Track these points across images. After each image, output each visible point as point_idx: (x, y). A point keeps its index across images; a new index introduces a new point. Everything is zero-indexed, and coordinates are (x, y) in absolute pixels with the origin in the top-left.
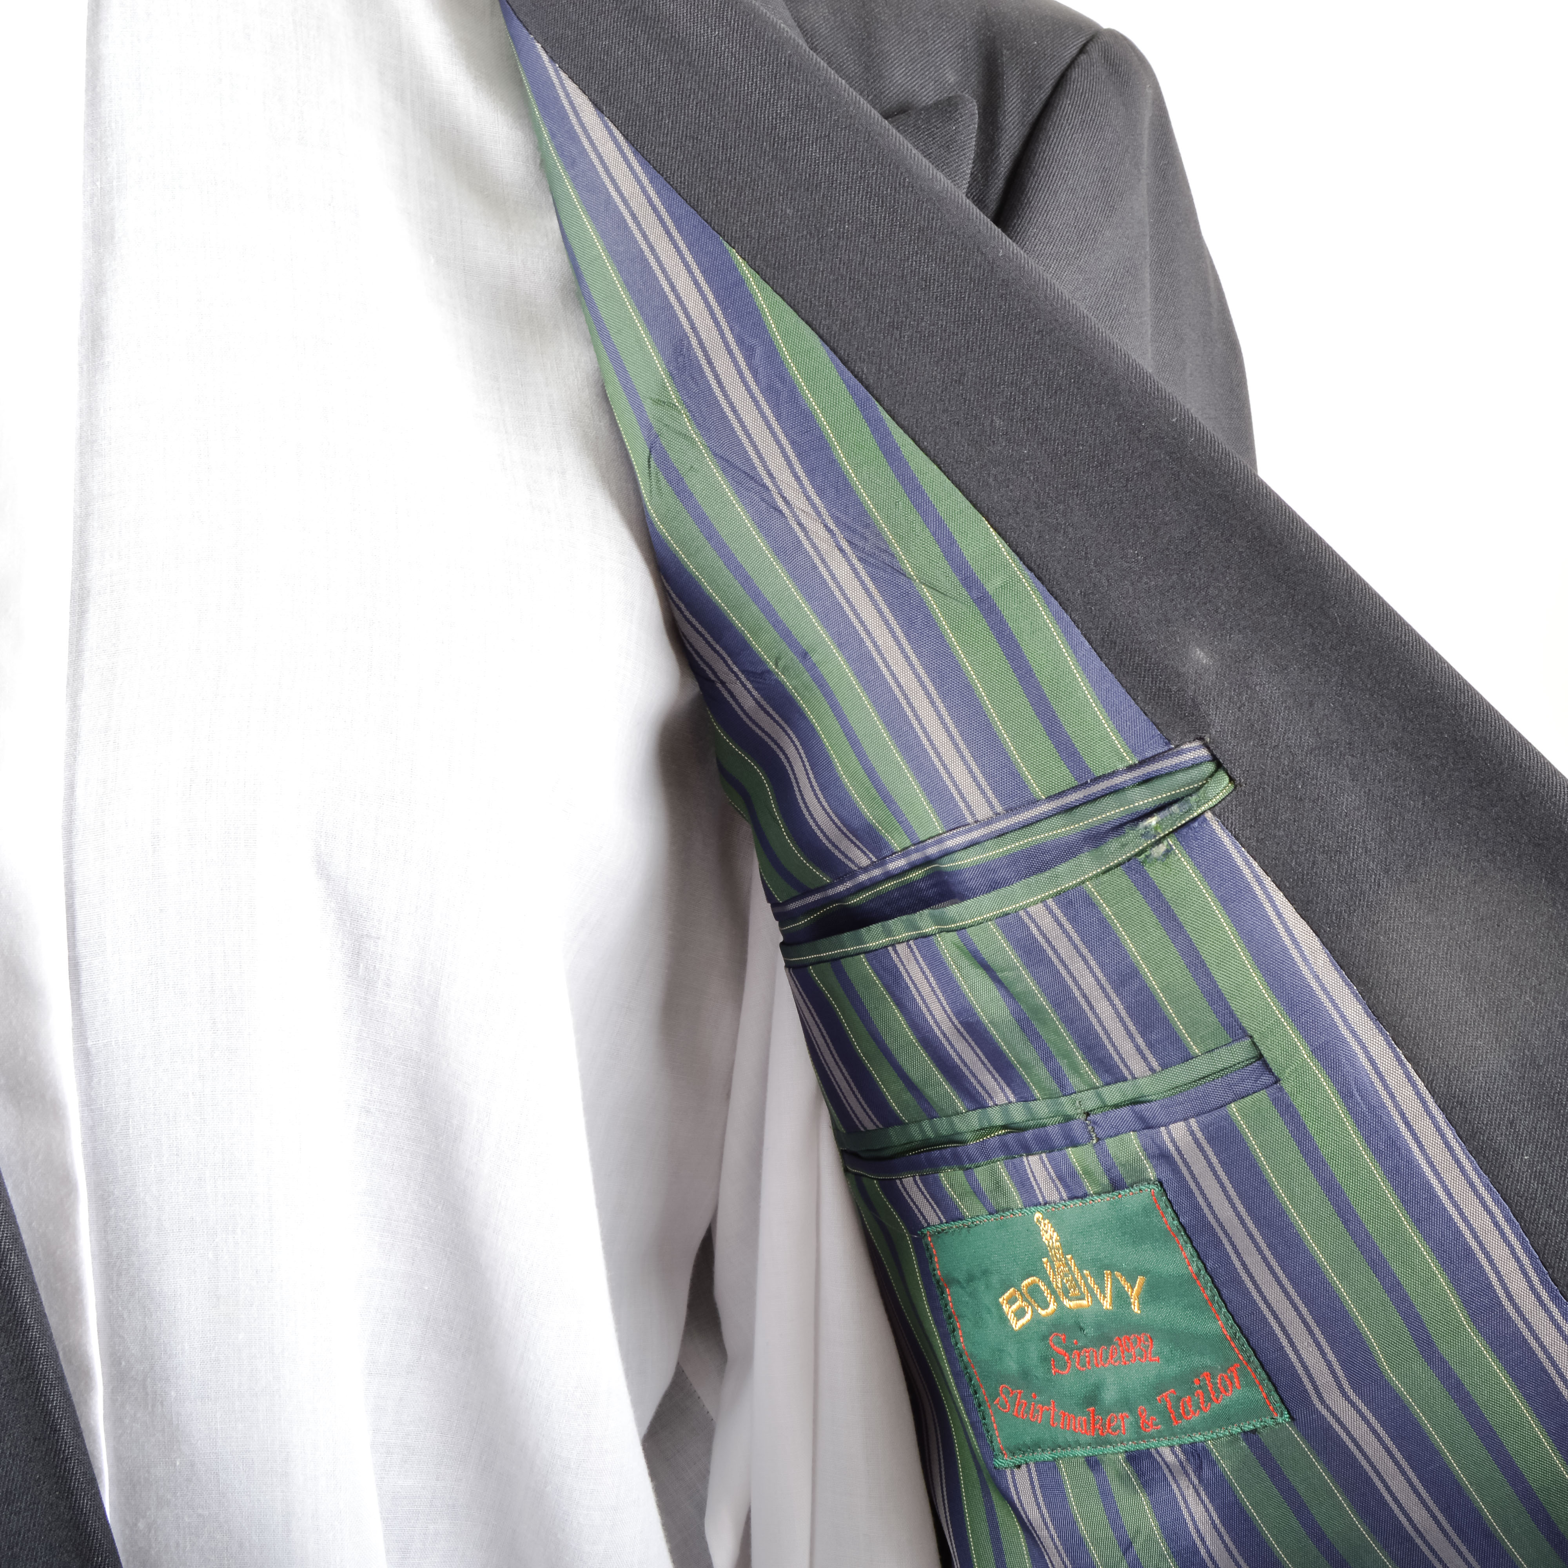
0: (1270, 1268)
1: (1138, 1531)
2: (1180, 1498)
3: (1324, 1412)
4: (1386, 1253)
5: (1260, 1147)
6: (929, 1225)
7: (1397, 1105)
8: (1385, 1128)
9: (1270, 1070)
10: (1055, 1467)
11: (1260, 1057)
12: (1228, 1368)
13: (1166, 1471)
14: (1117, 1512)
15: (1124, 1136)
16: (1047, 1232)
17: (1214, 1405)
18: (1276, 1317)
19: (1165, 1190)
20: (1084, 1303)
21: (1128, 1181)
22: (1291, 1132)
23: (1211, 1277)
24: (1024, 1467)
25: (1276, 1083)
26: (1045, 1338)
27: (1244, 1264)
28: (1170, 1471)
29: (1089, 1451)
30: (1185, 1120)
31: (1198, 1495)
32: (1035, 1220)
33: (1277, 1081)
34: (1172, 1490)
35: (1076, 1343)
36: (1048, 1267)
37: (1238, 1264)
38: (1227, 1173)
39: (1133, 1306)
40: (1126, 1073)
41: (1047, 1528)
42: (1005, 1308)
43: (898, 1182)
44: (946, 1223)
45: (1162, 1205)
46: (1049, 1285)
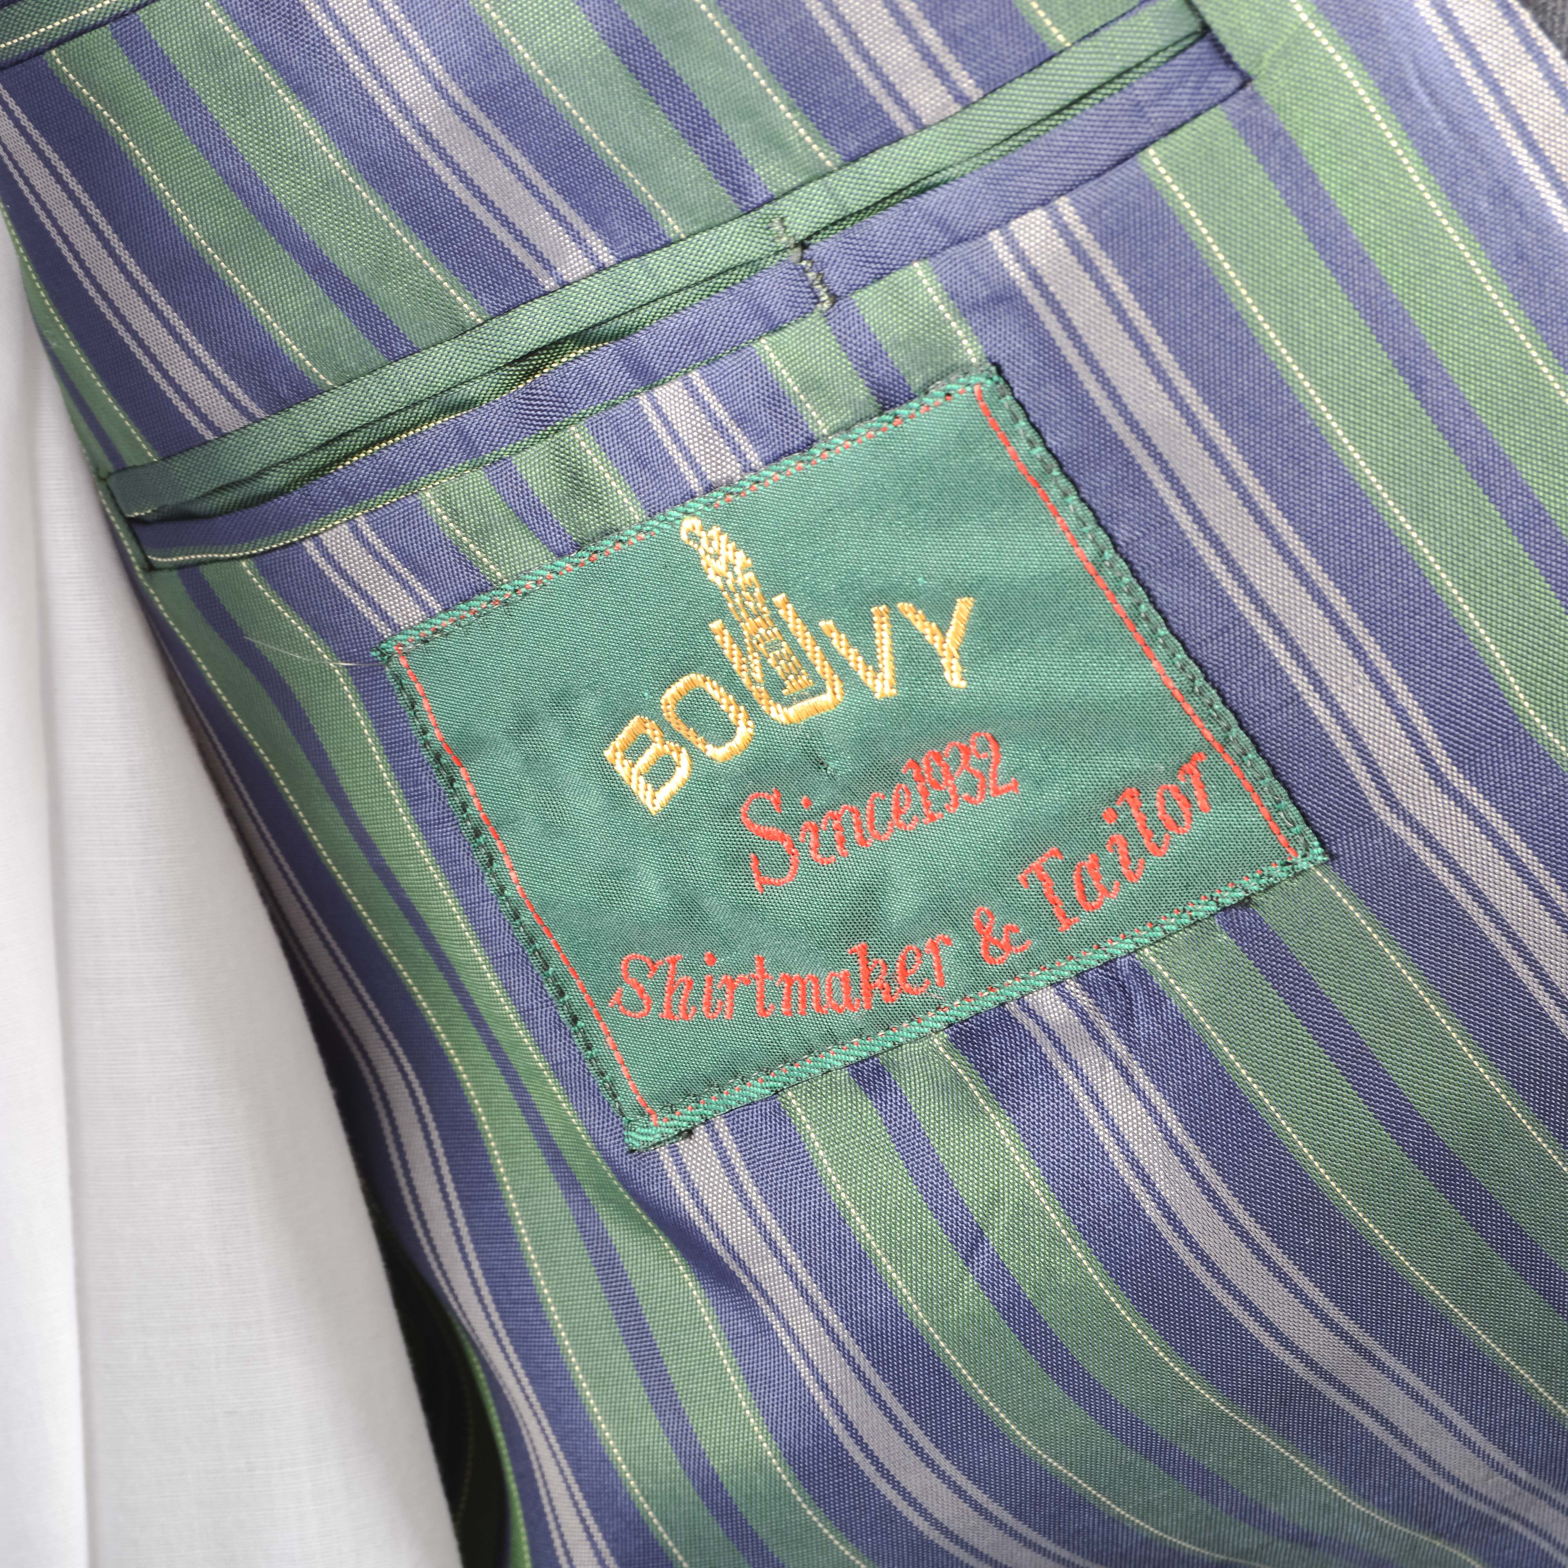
0: (1260, 517)
1: (995, 1200)
2: (1084, 1100)
3: (1399, 828)
4: (1507, 445)
5: (1221, 239)
6: (396, 629)
7: (1507, 108)
8: (1485, 161)
9: (1228, 60)
10: (777, 1110)
11: (1205, 31)
12: (1180, 768)
13: (1048, 1049)
14: (940, 1169)
15: (899, 276)
16: (716, 557)
17: (1153, 861)
18: (1280, 630)
19: (1007, 382)
20: (825, 700)
21: (916, 381)
22: (1285, 193)
23: (1127, 562)
24: (701, 1133)
25: (1242, 86)
26: (729, 810)
27: (1200, 520)
28: (1056, 1043)
29: (857, 1050)
30: (1043, 205)
31: (1129, 1079)
32: (684, 537)
33: (1246, 80)
34: (1063, 1088)
35: (808, 803)
36: (727, 639)
37: (1185, 522)
38: (1149, 310)
39: (947, 675)
40: (899, 118)
41: (777, 1252)
42: (622, 768)
43: (309, 545)
44: (446, 610)
45: (1003, 415)
46: (730, 682)
